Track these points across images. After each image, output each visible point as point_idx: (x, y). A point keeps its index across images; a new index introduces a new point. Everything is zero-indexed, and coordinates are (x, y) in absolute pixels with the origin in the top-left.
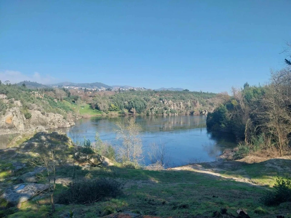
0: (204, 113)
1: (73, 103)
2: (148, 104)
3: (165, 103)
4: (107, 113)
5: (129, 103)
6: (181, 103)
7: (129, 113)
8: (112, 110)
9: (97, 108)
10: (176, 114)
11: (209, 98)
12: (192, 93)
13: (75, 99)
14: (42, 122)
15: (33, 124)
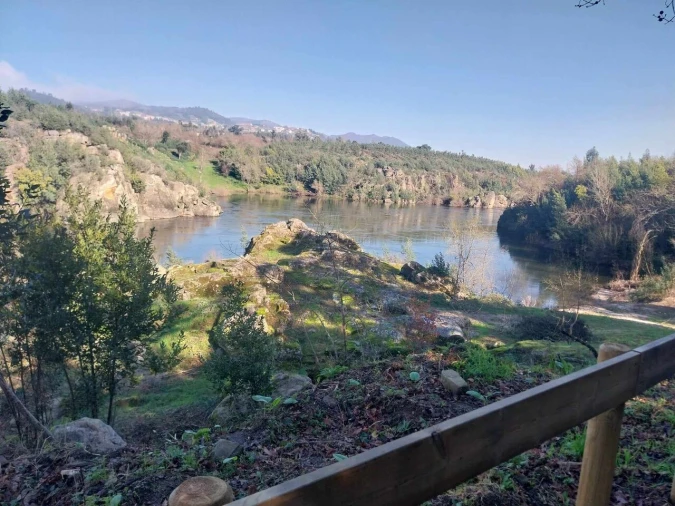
0: (472, 203)
1: (174, 157)
3: (389, 174)
4: (257, 188)
5: (306, 168)
6: (423, 177)
7: (306, 192)
8: (267, 183)
9: (234, 174)
10: (411, 201)
11: (478, 170)
12: (438, 154)
13: (178, 149)
15: (150, 205)
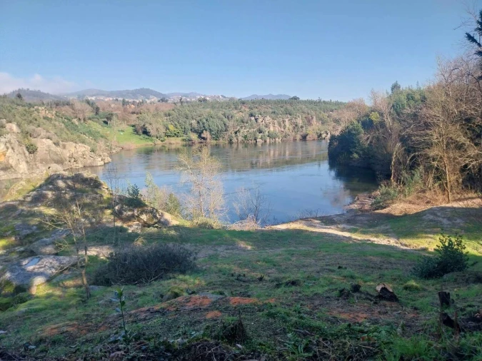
0: (323, 136)
1: (105, 125)
2: (230, 123)
3: (260, 120)
4: (162, 141)
5: (198, 123)
6: (287, 120)
7: (199, 140)
8: (170, 136)
9: (146, 132)
10: (277, 139)
11: (332, 111)
12: (305, 102)
13: (107, 118)
14: (56, 158)
15: (41, 163)
